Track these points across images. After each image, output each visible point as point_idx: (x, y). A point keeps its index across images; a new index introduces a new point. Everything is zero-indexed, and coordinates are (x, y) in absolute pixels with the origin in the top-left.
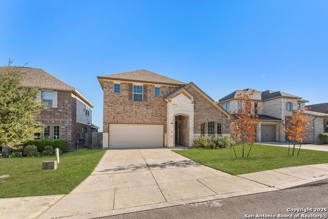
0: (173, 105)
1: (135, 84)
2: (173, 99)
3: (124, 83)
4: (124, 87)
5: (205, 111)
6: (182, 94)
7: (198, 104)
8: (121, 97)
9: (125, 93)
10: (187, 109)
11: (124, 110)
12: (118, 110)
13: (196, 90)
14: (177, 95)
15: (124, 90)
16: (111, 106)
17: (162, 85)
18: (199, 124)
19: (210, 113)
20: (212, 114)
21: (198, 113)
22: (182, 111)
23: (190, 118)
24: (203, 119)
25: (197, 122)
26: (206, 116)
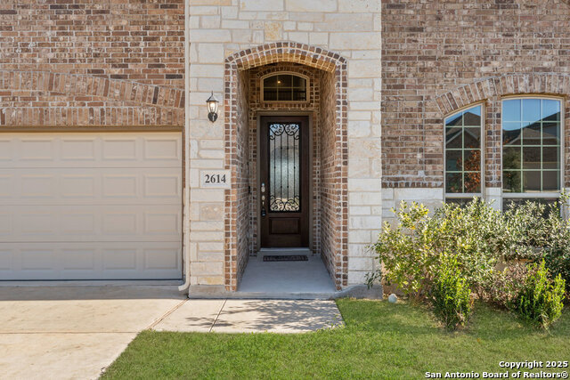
18: (430, 115)
19: (517, 36)
20: (537, 41)
21: (421, 38)
22: (290, 26)
23: (352, 72)
24: (465, 81)
25: (415, 104)
26: (486, 57)
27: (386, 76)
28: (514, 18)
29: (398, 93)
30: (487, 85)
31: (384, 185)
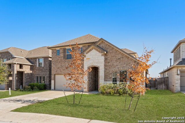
0: (87, 59)
1: (67, 48)
2: (87, 55)
3: (61, 49)
4: (61, 51)
5: (116, 61)
6: (94, 50)
7: (109, 56)
8: (60, 57)
9: (62, 55)
10: (98, 61)
11: (61, 66)
12: (58, 66)
13: (107, 44)
14: (90, 51)
15: (61, 53)
16: (55, 64)
17: (83, 45)
18: (110, 73)
19: (121, 63)
20: (123, 63)
21: (109, 63)
22: (94, 63)
23: (100, 68)
24: (114, 68)
25: (108, 71)
26: (117, 65)
27: (105, 68)
28: (120, 60)
29: (107, 70)
30: (117, 69)
31: (105, 81)
